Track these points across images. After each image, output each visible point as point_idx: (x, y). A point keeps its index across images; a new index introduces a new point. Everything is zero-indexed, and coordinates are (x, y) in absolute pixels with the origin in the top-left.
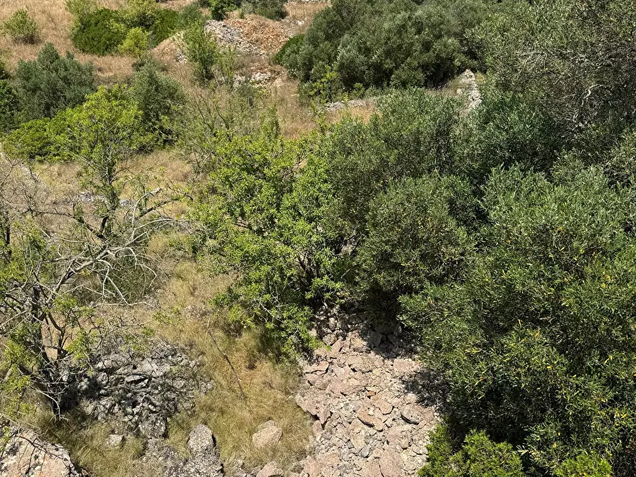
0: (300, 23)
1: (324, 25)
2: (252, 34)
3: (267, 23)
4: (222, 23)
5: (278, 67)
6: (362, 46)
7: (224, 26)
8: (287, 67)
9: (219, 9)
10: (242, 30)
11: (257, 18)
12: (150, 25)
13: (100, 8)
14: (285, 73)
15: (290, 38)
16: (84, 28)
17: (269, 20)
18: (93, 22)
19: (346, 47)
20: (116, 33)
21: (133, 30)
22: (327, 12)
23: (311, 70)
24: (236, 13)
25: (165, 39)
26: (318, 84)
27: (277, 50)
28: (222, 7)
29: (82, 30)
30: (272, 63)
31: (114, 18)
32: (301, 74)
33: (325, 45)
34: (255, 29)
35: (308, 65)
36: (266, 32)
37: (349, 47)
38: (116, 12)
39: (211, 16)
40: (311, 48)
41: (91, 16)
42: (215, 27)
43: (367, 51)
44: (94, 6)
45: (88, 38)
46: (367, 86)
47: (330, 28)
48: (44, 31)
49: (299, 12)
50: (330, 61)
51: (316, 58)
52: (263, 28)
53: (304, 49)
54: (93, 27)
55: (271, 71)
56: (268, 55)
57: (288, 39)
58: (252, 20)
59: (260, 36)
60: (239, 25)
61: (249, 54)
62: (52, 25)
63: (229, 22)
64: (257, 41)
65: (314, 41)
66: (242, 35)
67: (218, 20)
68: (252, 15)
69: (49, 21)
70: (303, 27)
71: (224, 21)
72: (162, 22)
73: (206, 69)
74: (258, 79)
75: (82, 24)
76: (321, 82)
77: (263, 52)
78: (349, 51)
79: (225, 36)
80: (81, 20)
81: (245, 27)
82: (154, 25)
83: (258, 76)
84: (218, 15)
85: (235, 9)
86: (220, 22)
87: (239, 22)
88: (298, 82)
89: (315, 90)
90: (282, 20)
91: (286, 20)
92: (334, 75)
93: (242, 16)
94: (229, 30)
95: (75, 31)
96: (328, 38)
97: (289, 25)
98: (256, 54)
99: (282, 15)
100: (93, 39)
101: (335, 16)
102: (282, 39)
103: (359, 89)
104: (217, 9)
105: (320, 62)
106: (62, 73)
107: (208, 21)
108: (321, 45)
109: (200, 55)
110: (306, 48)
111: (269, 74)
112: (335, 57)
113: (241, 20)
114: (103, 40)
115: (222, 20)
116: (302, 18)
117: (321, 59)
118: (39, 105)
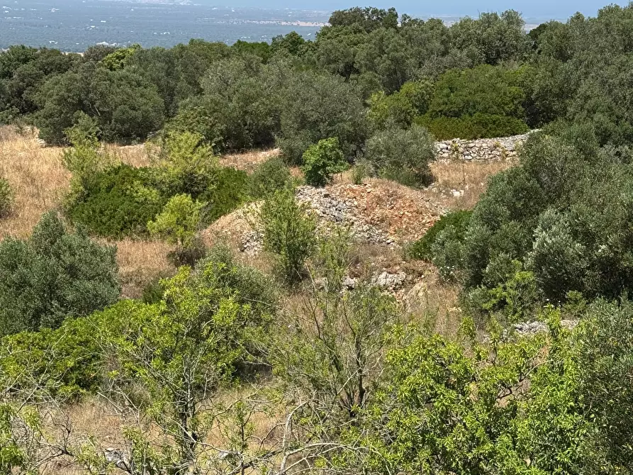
0: (457, 194)
1: (509, 195)
2: (373, 209)
3: (400, 192)
4: (323, 191)
5: (420, 265)
6: (579, 229)
7: (326, 196)
8: (437, 264)
9: (319, 168)
10: (356, 203)
11: (383, 183)
12: (198, 193)
13: (117, 164)
14: (432, 273)
15: (442, 217)
16: (88, 195)
17: (405, 187)
18: (103, 185)
19: (550, 228)
20: (142, 203)
21: (176, 199)
22: (514, 175)
23: (484, 267)
24: (347, 175)
25: (225, 214)
26: (498, 291)
27: (418, 237)
28: (325, 165)
29: (84, 198)
30: (408, 258)
31: (140, 179)
32: (465, 274)
33: (511, 227)
34: (379, 201)
35: (479, 259)
36: (398, 206)
37: (554, 228)
38: (145, 170)
39: (304, 180)
40: (485, 230)
41: (100, 176)
42: (310, 197)
43: (589, 238)
44: (104, 160)
45: (94, 211)
46: (590, 296)
47: (519, 200)
48: (18, 198)
49: (456, 176)
50: (520, 254)
51: (494, 247)
52: (394, 200)
53: (473, 232)
54: (103, 194)
55: (406, 270)
56: (401, 243)
57: (438, 218)
58: (374, 187)
59: (387, 212)
60: (351, 194)
61: (368, 242)
62: (31, 189)
63: (335, 190)
64: (382, 221)
65: (490, 220)
66: (356, 211)
67: (317, 187)
68: (374, 179)
69: (26, 183)
70: (463, 199)
71: (327, 187)
72: (219, 188)
73: (296, 263)
74: (382, 282)
75: (86, 188)
76: (505, 288)
77: (392, 238)
78: (554, 234)
79: (327, 211)
80: (84, 181)
81: (362, 197)
82: (206, 193)
83: (383, 279)
84: (317, 178)
85: (347, 169)
86: (319, 190)
87: (353, 190)
88: (459, 288)
89: (494, 301)
90: (426, 189)
91: (433, 188)
92: (529, 275)
93: (357, 181)
94: (334, 203)
95: (72, 200)
96: (516, 215)
97: (437, 195)
98: (380, 242)
99: (425, 180)
100: (101, 212)
101: (529, 180)
102: (426, 219)
103: (576, 302)
104: (316, 168)
105: (502, 255)
106: (68, 259)
107: (299, 188)
108: (504, 227)
109: (288, 239)
110: (475, 231)
111: (403, 275)
112: (530, 247)
113: (355, 187)
114: (120, 212)
115: (323, 186)
116: (460, 185)
117: (502, 249)
118: (24, 311)
